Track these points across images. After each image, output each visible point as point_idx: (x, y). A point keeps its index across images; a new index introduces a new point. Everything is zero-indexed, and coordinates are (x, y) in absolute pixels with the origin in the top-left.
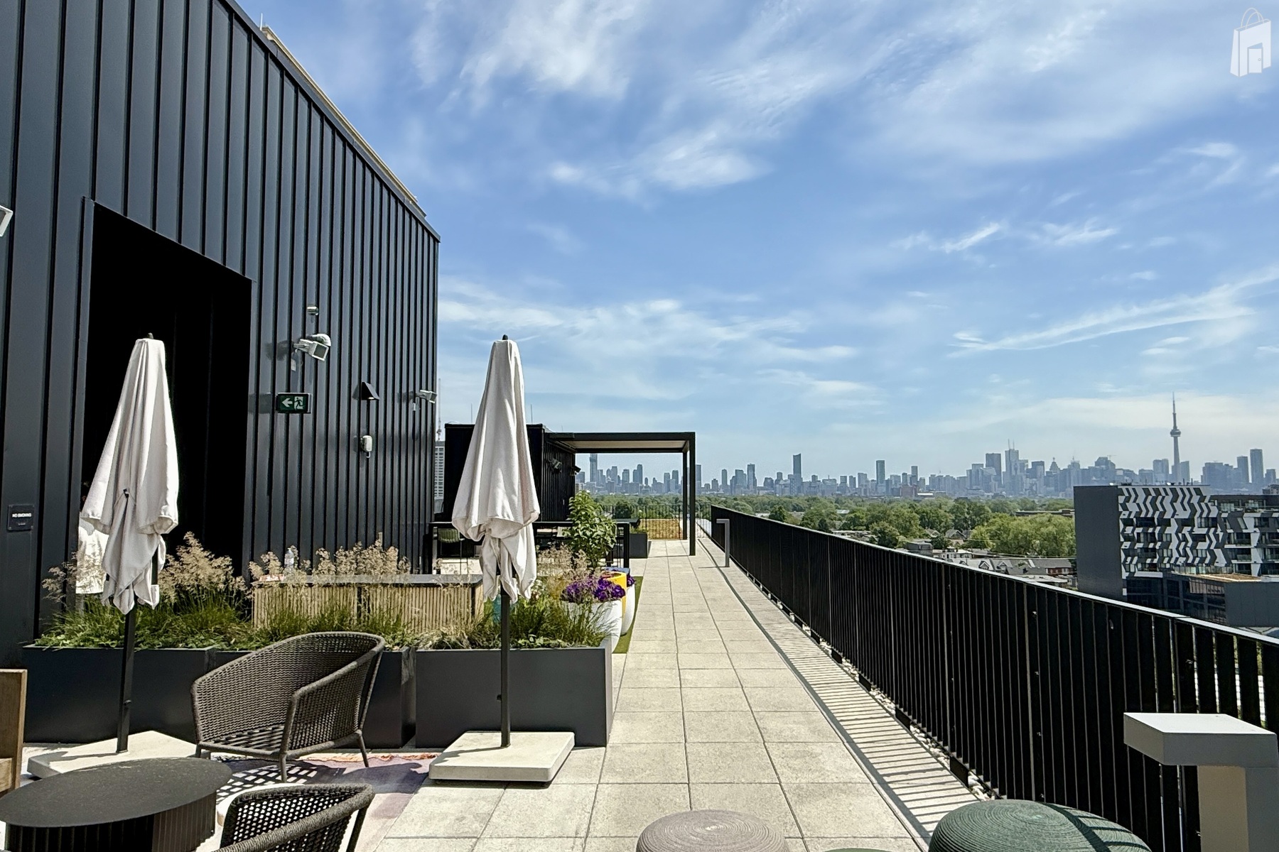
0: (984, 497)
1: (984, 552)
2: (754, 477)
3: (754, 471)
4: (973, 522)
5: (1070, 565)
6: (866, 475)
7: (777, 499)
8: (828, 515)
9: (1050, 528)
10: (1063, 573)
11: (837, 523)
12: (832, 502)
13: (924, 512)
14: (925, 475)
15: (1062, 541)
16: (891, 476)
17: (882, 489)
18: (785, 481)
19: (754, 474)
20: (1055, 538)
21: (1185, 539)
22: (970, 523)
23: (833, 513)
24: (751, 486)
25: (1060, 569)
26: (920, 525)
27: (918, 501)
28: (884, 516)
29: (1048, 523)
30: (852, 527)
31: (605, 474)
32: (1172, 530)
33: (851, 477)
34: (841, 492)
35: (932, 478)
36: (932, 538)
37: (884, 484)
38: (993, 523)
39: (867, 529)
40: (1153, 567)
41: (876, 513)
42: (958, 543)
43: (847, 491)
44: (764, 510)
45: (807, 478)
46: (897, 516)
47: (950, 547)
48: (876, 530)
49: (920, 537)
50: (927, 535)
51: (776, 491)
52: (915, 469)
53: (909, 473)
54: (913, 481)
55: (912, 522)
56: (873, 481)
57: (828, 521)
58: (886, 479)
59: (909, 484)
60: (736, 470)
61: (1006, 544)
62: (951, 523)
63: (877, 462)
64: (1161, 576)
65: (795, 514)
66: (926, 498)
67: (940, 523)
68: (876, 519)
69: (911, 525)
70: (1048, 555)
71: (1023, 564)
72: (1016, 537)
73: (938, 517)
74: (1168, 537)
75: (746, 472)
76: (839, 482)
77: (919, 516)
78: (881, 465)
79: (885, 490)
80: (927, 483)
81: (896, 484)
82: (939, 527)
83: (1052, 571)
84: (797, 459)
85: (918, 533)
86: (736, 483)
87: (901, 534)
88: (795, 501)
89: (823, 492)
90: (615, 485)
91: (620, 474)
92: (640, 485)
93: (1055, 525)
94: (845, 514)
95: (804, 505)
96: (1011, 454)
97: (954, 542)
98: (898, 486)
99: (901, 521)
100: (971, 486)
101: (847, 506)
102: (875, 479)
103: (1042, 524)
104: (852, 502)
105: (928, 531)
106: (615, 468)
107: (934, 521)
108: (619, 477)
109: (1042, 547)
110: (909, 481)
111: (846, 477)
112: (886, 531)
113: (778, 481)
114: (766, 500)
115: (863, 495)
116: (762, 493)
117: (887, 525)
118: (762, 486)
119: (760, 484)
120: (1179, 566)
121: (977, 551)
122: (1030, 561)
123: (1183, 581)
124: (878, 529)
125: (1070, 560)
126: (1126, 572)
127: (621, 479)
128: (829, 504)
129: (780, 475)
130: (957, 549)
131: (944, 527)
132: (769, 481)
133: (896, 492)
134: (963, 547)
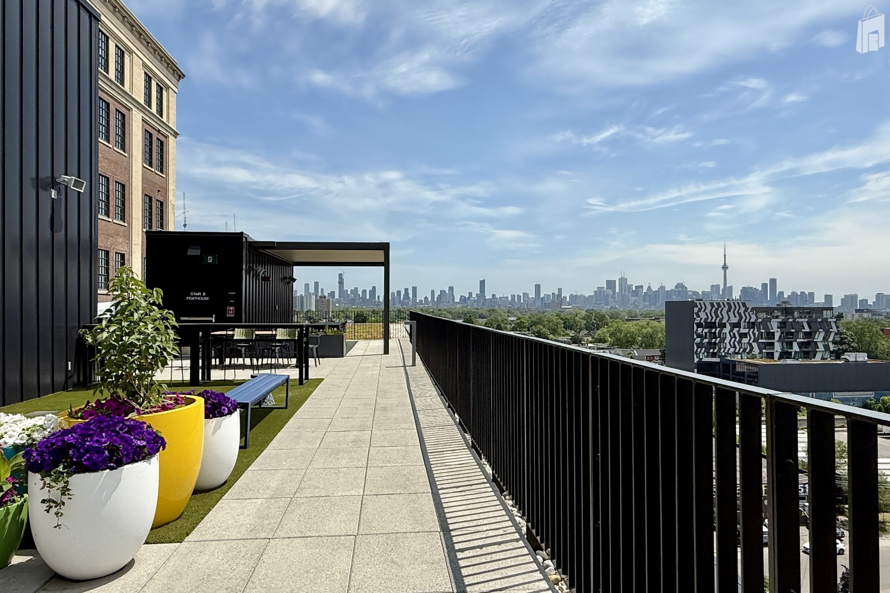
0: (605, 309)
1: (605, 345)
2: (453, 295)
3: (453, 291)
4: (598, 325)
5: (660, 354)
6: (528, 294)
7: (468, 310)
8: (502, 321)
9: (648, 329)
10: (656, 359)
11: (508, 326)
12: (505, 313)
13: (566, 319)
14: (566, 294)
15: (655, 338)
16: (544, 295)
17: (538, 303)
18: (474, 298)
19: (453, 294)
20: (651, 336)
21: (735, 336)
22: (595, 326)
23: (506, 320)
24: (451, 301)
25: (653, 356)
26: (563, 328)
27: (562, 312)
28: (539, 322)
29: (647, 326)
30: (518, 329)
31: (349, 292)
32: (726, 330)
33: (518, 295)
34: (512, 305)
35: (571, 296)
36: (571, 336)
37: (540, 300)
38: (612, 326)
39: (529, 330)
40: (714, 355)
41: (534, 320)
42: (588, 339)
43: (515, 305)
44: (459, 318)
45: (488, 296)
46: (549, 321)
47: (583, 342)
48: (534, 331)
49: (563, 335)
50: (568, 335)
51: (467, 305)
52: (560, 290)
53: (557, 293)
54: (559, 298)
55: (559, 325)
56: (532, 298)
57: (502, 325)
58: (541, 297)
59: (556, 300)
60: (441, 291)
61: (619, 340)
62: (583, 325)
63: (535, 285)
64: (719, 361)
65: (480, 320)
66: (567, 310)
67: (577, 326)
68: (535, 323)
69: (558, 328)
70: (646, 347)
71: (631, 353)
72: (626, 335)
73: (575, 322)
74: (724, 334)
75: (447, 292)
76: (510, 299)
77: (563, 322)
78: (538, 287)
79: (540, 304)
80: (568, 300)
81: (547, 300)
82: (575, 329)
83: (648, 358)
84: (482, 283)
85: (562, 333)
86: (441, 299)
87: (551, 334)
88: (481, 311)
89: (499, 306)
90: (357, 301)
91: (360, 292)
92: (374, 300)
93: (651, 327)
94: (514, 321)
95: (487, 314)
96: (623, 280)
97: (586, 338)
98: (549, 301)
99: (551, 324)
100: (596, 301)
101: (515, 315)
102: (534, 297)
103: (643, 327)
104: (518, 312)
105: (568, 332)
106: (356, 289)
107: (573, 325)
108: (359, 295)
109: (643, 342)
110: (556, 298)
111: (515, 295)
112: (541, 332)
113: (469, 298)
114: (461, 311)
115: (526, 307)
116: (458, 306)
117: (542, 327)
118: (459, 301)
119: (457, 300)
120: (730, 354)
121: (601, 345)
122: (635, 351)
123: (732, 364)
124: (536, 330)
125: (660, 351)
126: (697, 358)
127: (361, 296)
128: (503, 314)
129: (470, 294)
130: (587, 344)
131: (579, 329)
132: (463, 298)
133: (547, 305)
134: (591, 342)
